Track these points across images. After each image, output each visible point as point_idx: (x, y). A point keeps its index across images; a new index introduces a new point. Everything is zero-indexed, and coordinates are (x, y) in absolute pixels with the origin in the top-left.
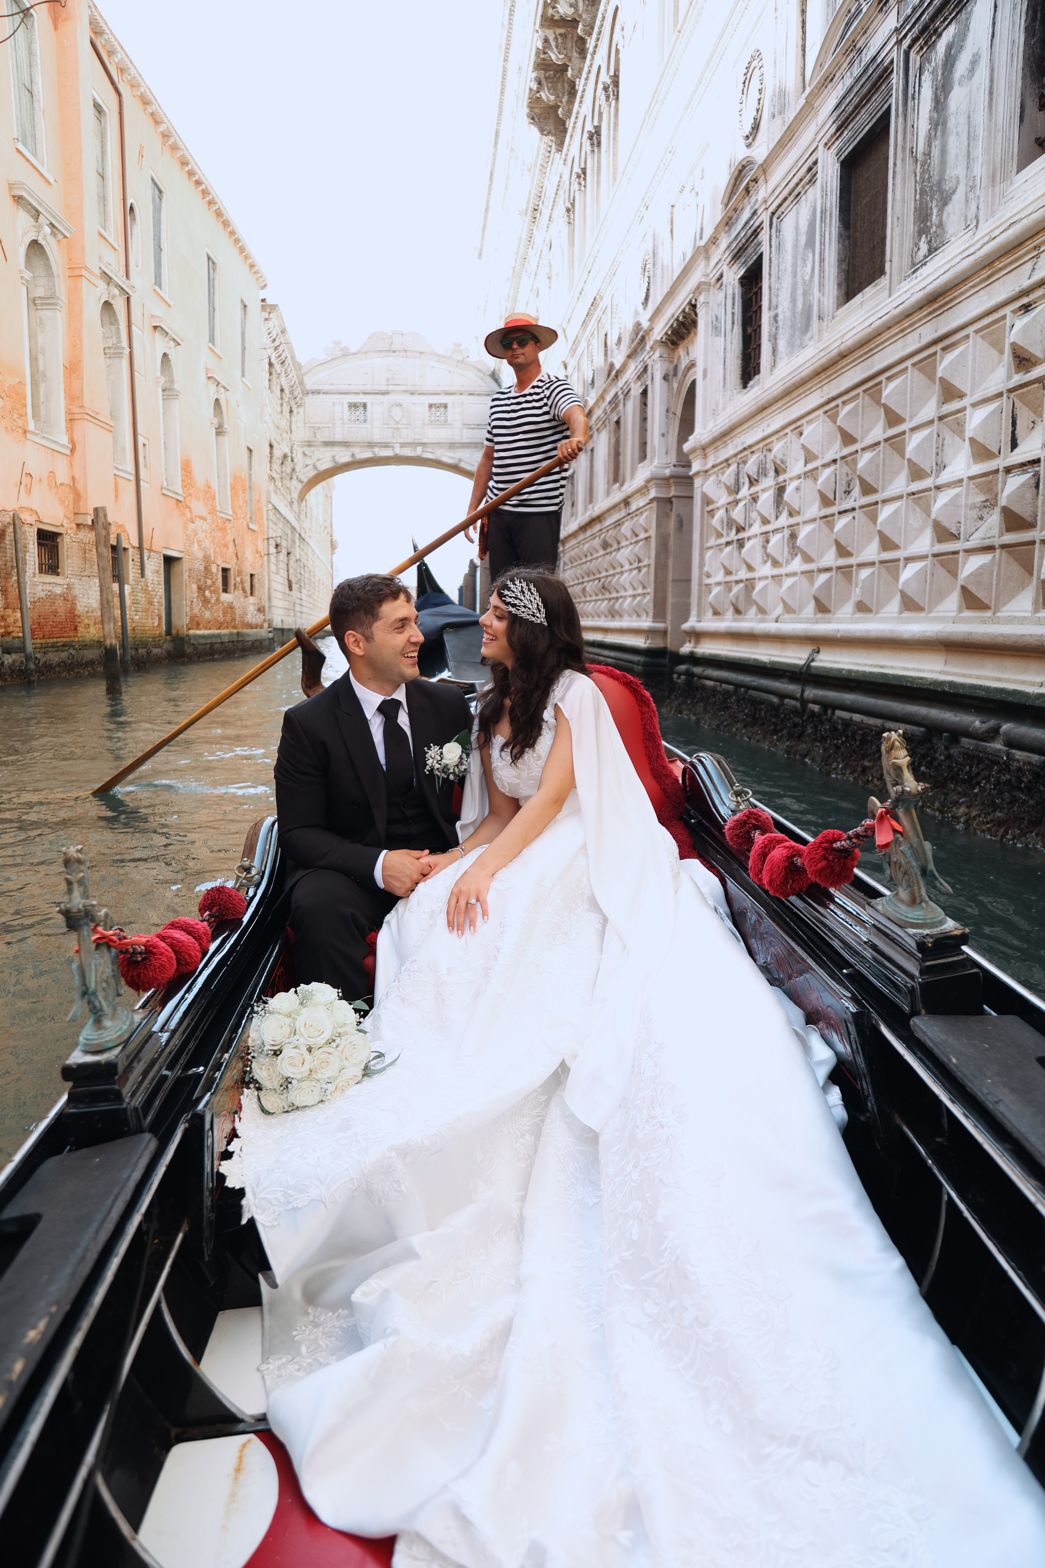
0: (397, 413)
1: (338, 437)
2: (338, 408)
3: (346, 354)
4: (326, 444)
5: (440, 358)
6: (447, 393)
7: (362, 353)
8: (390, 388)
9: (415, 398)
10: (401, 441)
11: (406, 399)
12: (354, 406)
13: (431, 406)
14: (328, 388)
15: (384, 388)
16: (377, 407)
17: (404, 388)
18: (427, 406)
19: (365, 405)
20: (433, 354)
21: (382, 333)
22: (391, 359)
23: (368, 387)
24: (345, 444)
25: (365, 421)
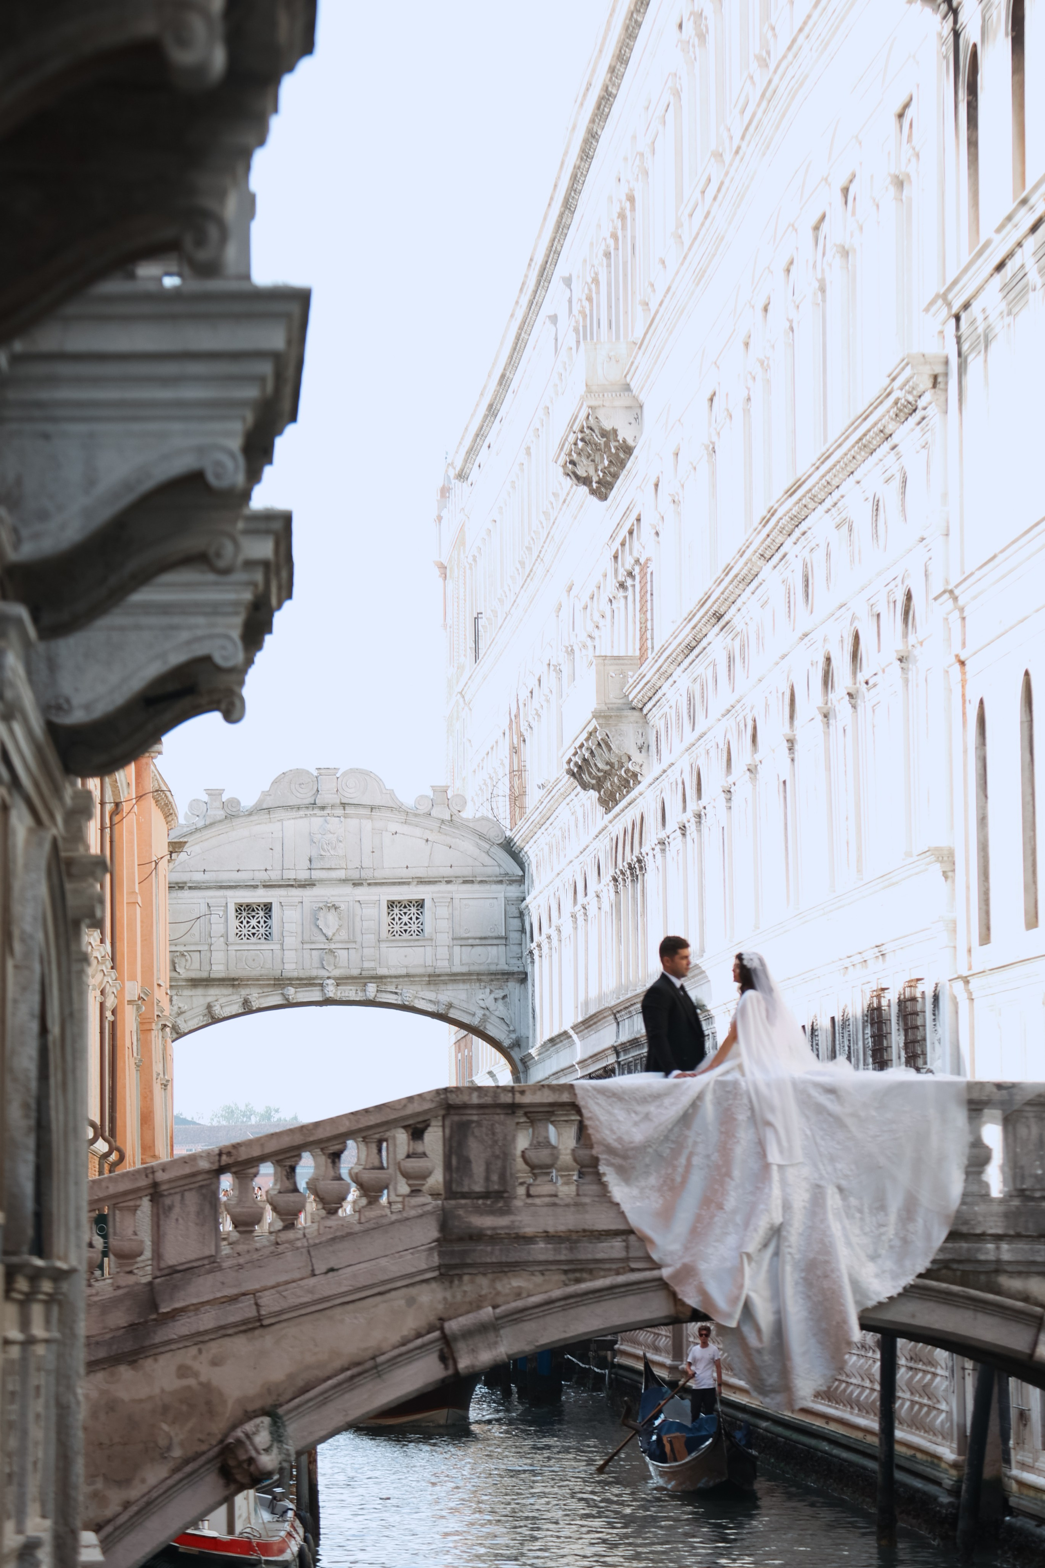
0: (330, 923)
1: (219, 970)
2: (217, 915)
3: (232, 814)
5: (408, 815)
6: (422, 881)
7: (263, 810)
8: (316, 875)
9: (361, 893)
10: (337, 973)
11: (345, 895)
12: (245, 910)
13: (392, 905)
15: (303, 875)
16: (291, 911)
17: (341, 874)
18: (385, 907)
19: (268, 908)
20: (396, 809)
21: (299, 772)
22: (316, 822)
23: (274, 875)
24: (232, 982)
25: (268, 936)
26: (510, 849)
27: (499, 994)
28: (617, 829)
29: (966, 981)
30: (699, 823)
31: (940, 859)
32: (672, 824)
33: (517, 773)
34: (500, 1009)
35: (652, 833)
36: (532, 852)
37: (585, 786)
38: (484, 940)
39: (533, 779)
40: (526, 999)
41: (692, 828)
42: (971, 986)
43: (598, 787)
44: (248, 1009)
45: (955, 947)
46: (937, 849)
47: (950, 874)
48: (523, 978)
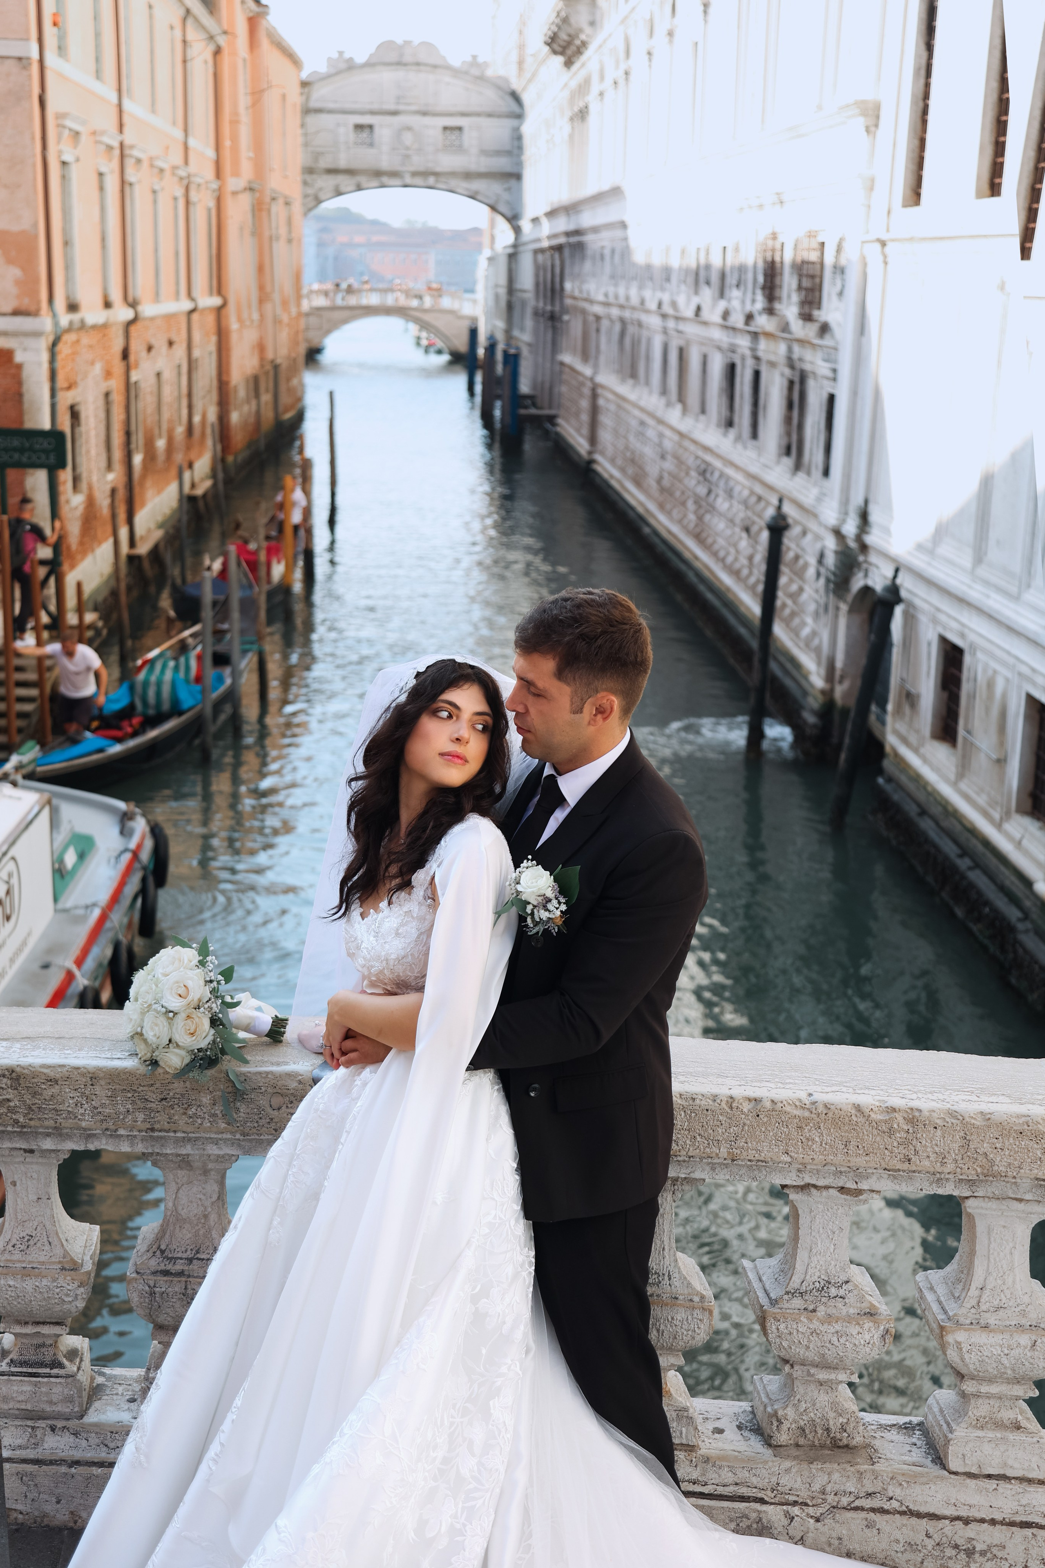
0: (408, 138)
1: (343, 164)
2: (342, 130)
3: (351, 66)
4: (332, 171)
5: (455, 72)
7: (369, 65)
8: (401, 108)
9: (427, 120)
10: (412, 169)
11: (416, 121)
12: (359, 127)
13: (445, 128)
14: (331, 106)
15: (392, 107)
16: (385, 128)
17: (413, 108)
18: (440, 130)
19: (371, 127)
20: (448, 68)
21: (391, 43)
22: (400, 74)
23: (375, 107)
24: (350, 172)
25: (371, 145)
26: (515, 97)
27: (506, 186)
28: (573, 84)
29: (883, 244)
30: (627, 79)
31: (864, 114)
32: (609, 81)
33: (522, 47)
34: (506, 196)
35: (595, 88)
36: (526, 98)
37: (555, 52)
38: (498, 153)
39: (530, 50)
40: (520, 192)
41: (621, 82)
42: (887, 249)
43: (562, 53)
44: (359, 188)
45: (869, 206)
46: (863, 102)
47: (873, 129)
48: (518, 177)
